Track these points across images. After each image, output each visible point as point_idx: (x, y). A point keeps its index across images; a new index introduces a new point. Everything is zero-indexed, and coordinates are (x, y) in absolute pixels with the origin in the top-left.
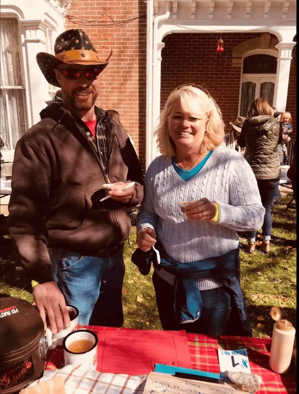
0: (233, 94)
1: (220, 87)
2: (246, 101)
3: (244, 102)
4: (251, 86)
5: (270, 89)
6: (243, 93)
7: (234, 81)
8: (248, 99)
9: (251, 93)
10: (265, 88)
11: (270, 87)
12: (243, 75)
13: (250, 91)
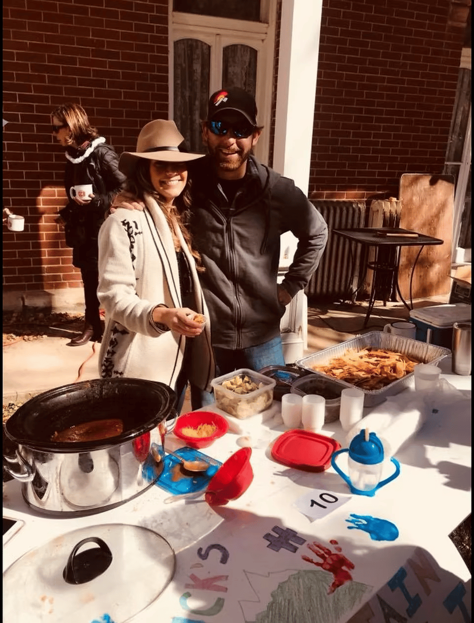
0: (151, 69)
1: (110, 44)
2: (187, 94)
3: (183, 97)
4: (198, 52)
5: (247, 64)
6: (179, 71)
7: (151, 29)
8: (191, 88)
9: (199, 71)
10: (234, 62)
11: (247, 58)
12: (173, 16)
13: (197, 67)
